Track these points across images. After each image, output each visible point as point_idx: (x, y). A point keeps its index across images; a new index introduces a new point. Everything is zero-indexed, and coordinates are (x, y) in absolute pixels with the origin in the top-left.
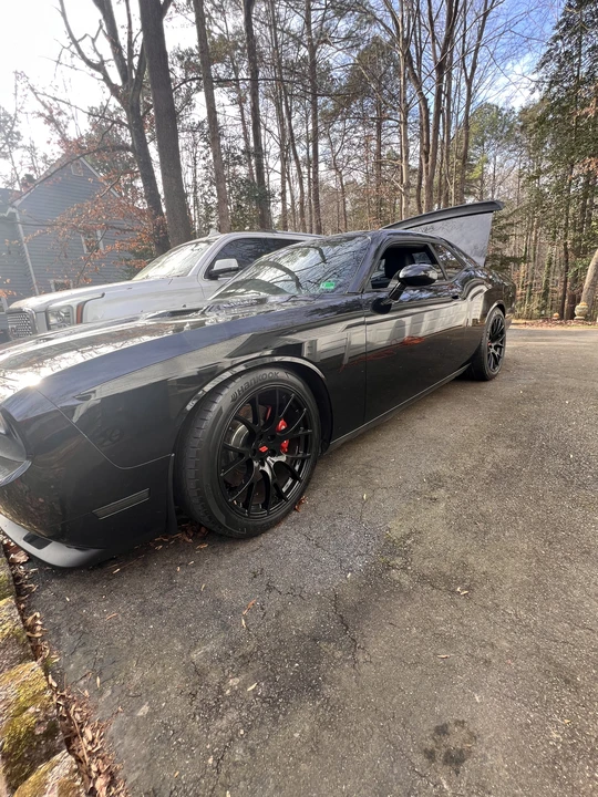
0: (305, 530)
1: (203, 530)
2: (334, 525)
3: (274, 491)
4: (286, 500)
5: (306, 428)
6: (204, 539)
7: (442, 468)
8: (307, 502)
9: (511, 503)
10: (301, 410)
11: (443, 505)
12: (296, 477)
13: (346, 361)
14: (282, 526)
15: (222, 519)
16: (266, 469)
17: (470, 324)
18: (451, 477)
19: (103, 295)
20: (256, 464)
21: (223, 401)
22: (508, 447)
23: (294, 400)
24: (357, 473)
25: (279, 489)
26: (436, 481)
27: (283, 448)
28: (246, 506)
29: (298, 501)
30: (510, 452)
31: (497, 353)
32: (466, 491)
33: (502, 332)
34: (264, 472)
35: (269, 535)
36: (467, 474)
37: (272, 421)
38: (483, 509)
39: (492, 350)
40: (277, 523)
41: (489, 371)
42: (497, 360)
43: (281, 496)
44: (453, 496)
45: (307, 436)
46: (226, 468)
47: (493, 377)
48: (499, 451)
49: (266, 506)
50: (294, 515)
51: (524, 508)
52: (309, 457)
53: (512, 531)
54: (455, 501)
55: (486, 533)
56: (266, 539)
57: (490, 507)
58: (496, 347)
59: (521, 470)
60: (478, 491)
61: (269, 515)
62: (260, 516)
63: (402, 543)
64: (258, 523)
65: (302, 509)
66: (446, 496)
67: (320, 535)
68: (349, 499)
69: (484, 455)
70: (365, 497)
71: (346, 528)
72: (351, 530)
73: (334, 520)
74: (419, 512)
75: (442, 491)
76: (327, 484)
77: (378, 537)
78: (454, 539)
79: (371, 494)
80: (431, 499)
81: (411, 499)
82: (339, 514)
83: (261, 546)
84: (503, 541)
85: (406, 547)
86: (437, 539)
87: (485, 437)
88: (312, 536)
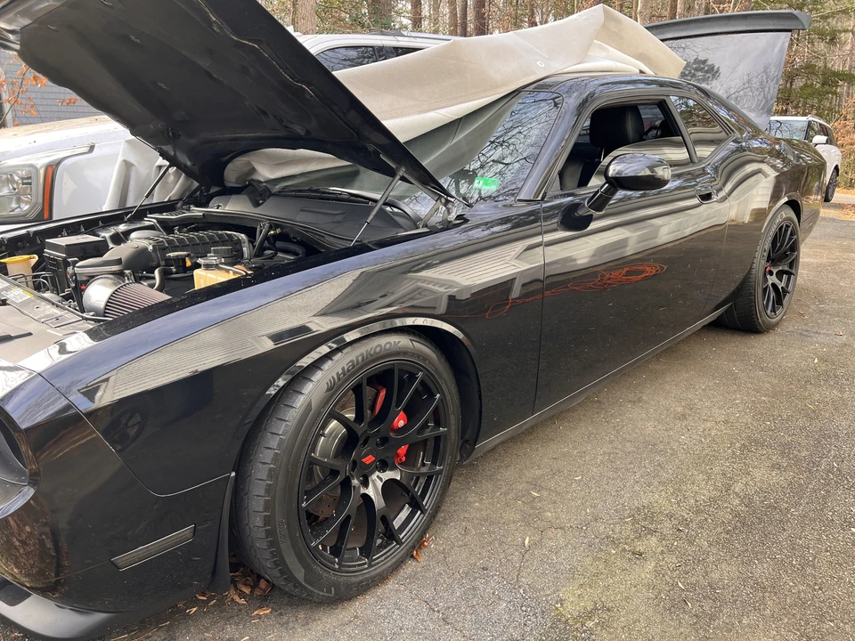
0: (428, 593)
1: (263, 584)
2: (474, 589)
3: (380, 528)
4: (399, 542)
5: (438, 424)
6: (264, 600)
7: (659, 499)
8: (433, 544)
9: (762, 570)
10: (432, 395)
11: (650, 566)
12: (416, 505)
14: (391, 585)
15: (300, 574)
16: (370, 491)
17: (747, 219)
18: (670, 516)
19: (92, 148)
20: (355, 482)
21: (313, 390)
22: (773, 467)
23: (422, 382)
24: (516, 499)
25: (386, 521)
26: (645, 521)
27: (398, 455)
28: (336, 551)
29: (419, 544)
30: (776, 478)
31: (781, 285)
32: (691, 543)
33: (794, 248)
34: (366, 497)
35: (369, 599)
36: (698, 512)
37: (384, 415)
38: (715, 576)
40: (382, 579)
41: (764, 316)
42: (780, 296)
43: (391, 536)
44: (671, 551)
45: (437, 439)
46: (309, 493)
47: (777, 324)
48: (758, 474)
49: (367, 551)
50: (410, 567)
51: (780, 578)
52: (440, 472)
53: (754, 617)
54: (672, 560)
55: (712, 618)
56: (362, 607)
57: (726, 572)
58: (780, 275)
59: (788, 510)
60: (710, 545)
61: (370, 566)
62: (357, 568)
63: (579, 625)
64: (353, 579)
65: (423, 557)
66: (659, 550)
67: (450, 604)
68: (501, 543)
69: (731, 479)
70: (527, 542)
71: (493, 594)
72: (500, 598)
73: (475, 579)
74: (613, 575)
75: (653, 540)
76: (467, 515)
77: (543, 612)
78: (662, 623)
79: (537, 538)
80: (634, 553)
81: (602, 550)
82: (483, 569)
83: (355, 617)
84: (737, 632)
85: (585, 632)
86: (634, 622)
87: (738, 445)
88: (437, 605)
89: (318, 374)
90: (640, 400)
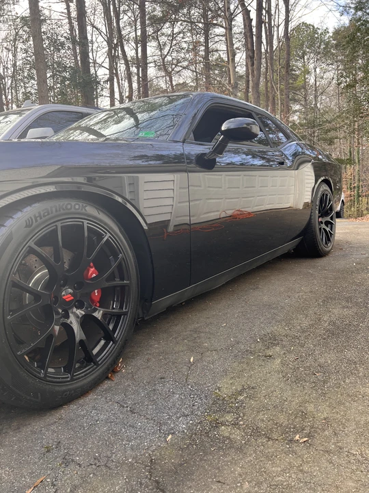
0: (119, 397)
2: (154, 390)
4: (96, 364)
5: (122, 278)
7: (279, 329)
8: (124, 369)
9: (351, 354)
10: (116, 257)
11: (278, 361)
12: (109, 337)
13: (171, 229)
14: (91, 396)
16: (72, 322)
18: (286, 336)
21: (14, 225)
22: (344, 307)
23: (107, 243)
25: (87, 350)
26: (272, 340)
28: (42, 365)
29: (112, 369)
31: (328, 229)
32: (302, 346)
33: (332, 208)
34: (67, 326)
35: (73, 407)
36: (303, 332)
38: (322, 361)
39: (323, 226)
40: (83, 392)
41: (323, 246)
42: (329, 236)
43: (89, 359)
44: (290, 352)
45: (123, 287)
46: (15, 311)
47: (329, 252)
49: (69, 369)
50: (107, 384)
51: (363, 357)
52: (125, 314)
53: (353, 379)
54: (292, 357)
55: (325, 382)
57: (329, 358)
58: (326, 223)
59: (358, 325)
60: (315, 346)
61: (72, 380)
62: (60, 380)
63: (233, 400)
64: (57, 389)
65: (116, 378)
66: (282, 353)
67: (136, 402)
68: (173, 363)
69: (320, 315)
70: (192, 360)
71: (169, 391)
72: (174, 393)
73: (155, 385)
74: (253, 369)
75: (278, 349)
76: (148, 352)
77: (206, 396)
78: (291, 390)
79: (199, 357)
80: (266, 356)
81: (244, 358)
82: (161, 378)
83: (60, 419)
84: (344, 388)
85: (237, 403)
86: (272, 392)
87: (320, 300)
88: (126, 403)
89: (19, 215)
90: (257, 288)
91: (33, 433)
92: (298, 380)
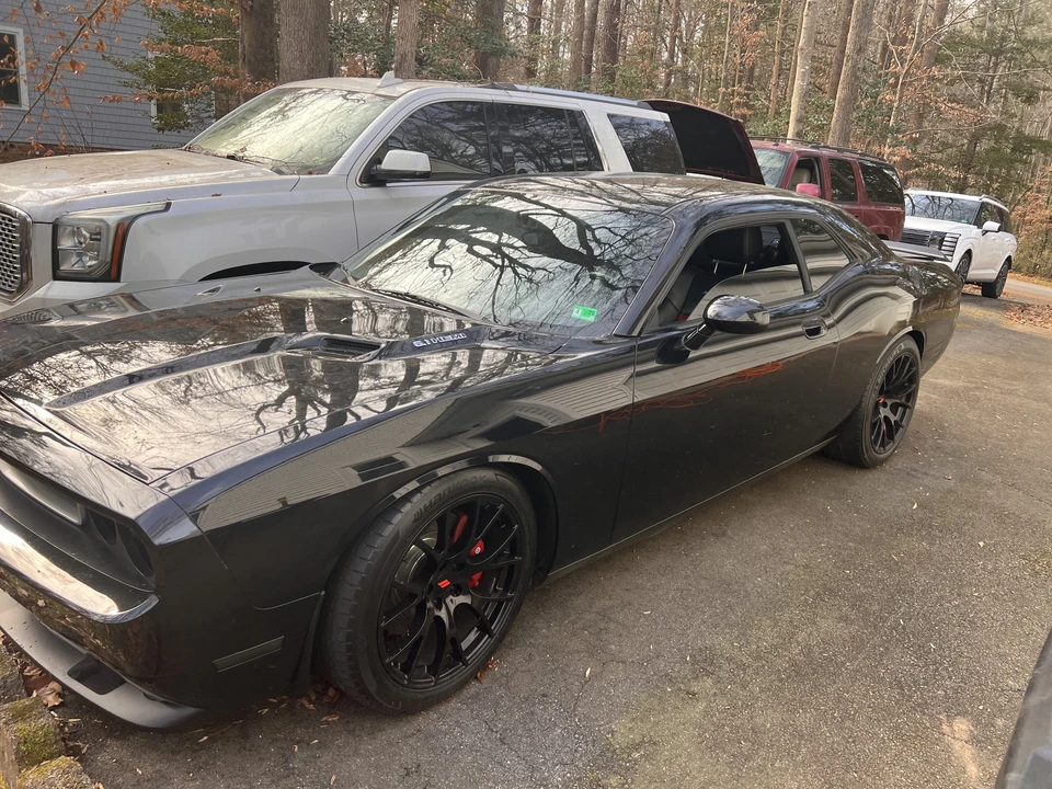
0: (487, 714)
1: (331, 692)
2: (532, 713)
3: (449, 648)
4: (465, 663)
5: (513, 552)
6: (332, 708)
7: (722, 641)
8: (496, 667)
9: (804, 719)
10: (510, 526)
11: (701, 706)
12: (484, 629)
14: (454, 704)
15: (372, 688)
16: (443, 614)
18: (729, 660)
19: (168, 206)
20: (430, 605)
21: (402, 519)
22: (841, 619)
23: (503, 514)
24: (585, 628)
25: (455, 643)
26: (705, 663)
27: (472, 580)
28: (406, 668)
29: (483, 666)
30: (841, 630)
31: (893, 419)
32: (744, 687)
34: (439, 619)
35: (432, 715)
36: (758, 658)
37: (465, 541)
38: (760, 721)
39: (885, 412)
40: (445, 697)
41: (871, 451)
42: (892, 430)
43: (459, 656)
44: (723, 694)
45: (512, 568)
46: (388, 614)
48: (823, 624)
49: (434, 670)
50: (474, 688)
51: (820, 727)
52: (511, 599)
53: (785, 762)
54: (722, 704)
55: (748, 758)
56: (427, 721)
57: (768, 719)
58: (894, 409)
59: (843, 663)
60: (762, 691)
61: (436, 684)
62: (424, 685)
63: (625, 756)
64: (420, 696)
65: (486, 681)
66: (712, 692)
67: (508, 726)
68: (563, 672)
69: (797, 627)
70: (588, 673)
71: (550, 720)
72: (555, 725)
73: (534, 704)
74: (664, 711)
75: (709, 682)
76: (532, 641)
77: (594, 741)
78: (701, 759)
79: (599, 669)
80: (688, 693)
81: (658, 687)
82: (544, 696)
83: (418, 731)
84: (768, 774)
85: (629, 762)
86: (676, 757)
87: (812, 593)
88: (496, 726)
89: (408, 507)
91: (390, 744)
92: (716, 746)
